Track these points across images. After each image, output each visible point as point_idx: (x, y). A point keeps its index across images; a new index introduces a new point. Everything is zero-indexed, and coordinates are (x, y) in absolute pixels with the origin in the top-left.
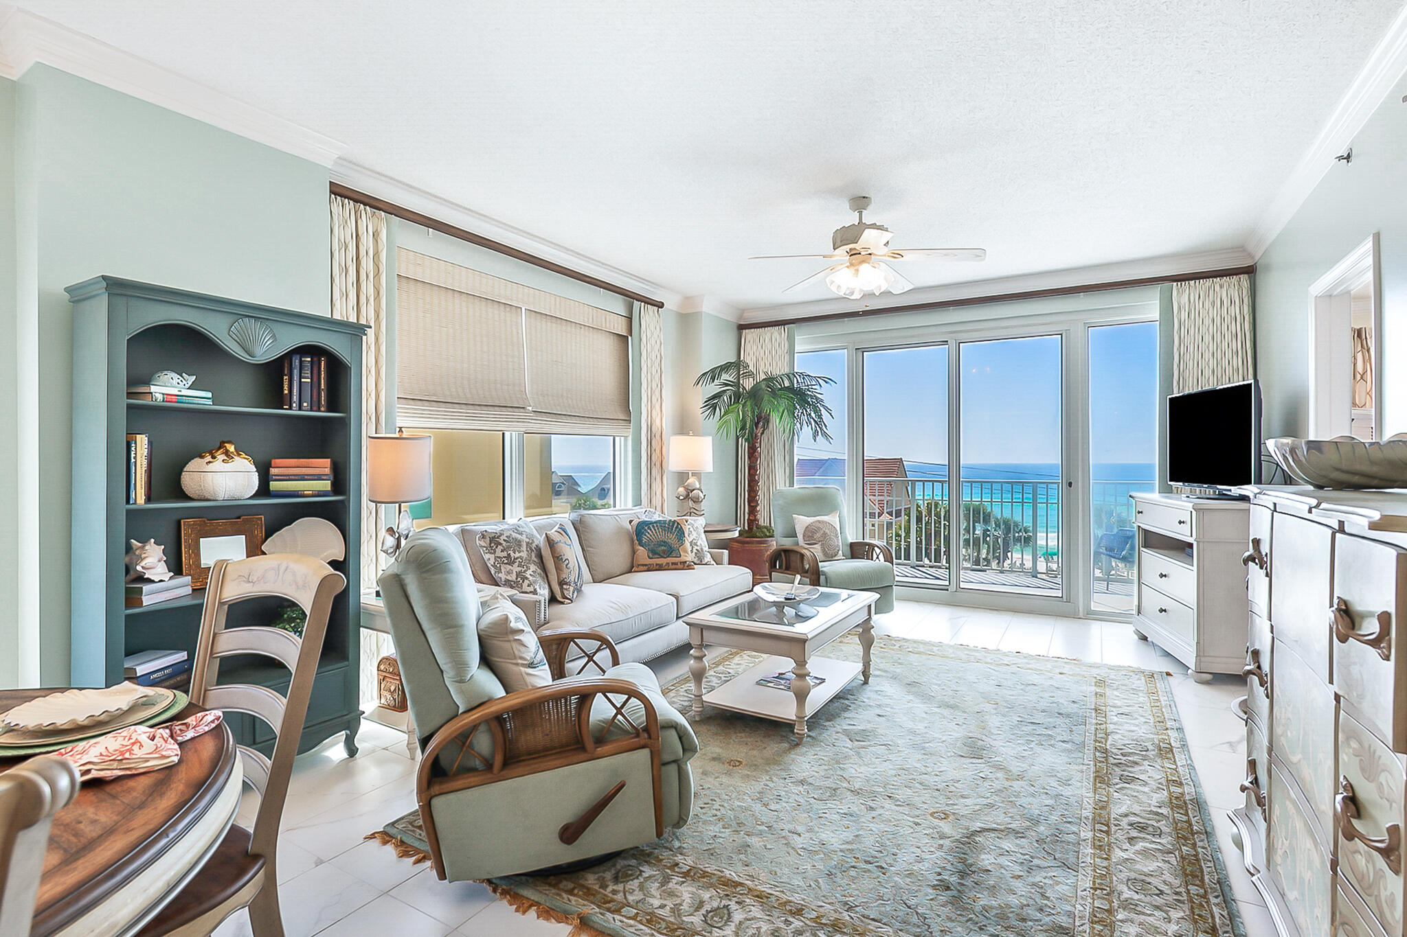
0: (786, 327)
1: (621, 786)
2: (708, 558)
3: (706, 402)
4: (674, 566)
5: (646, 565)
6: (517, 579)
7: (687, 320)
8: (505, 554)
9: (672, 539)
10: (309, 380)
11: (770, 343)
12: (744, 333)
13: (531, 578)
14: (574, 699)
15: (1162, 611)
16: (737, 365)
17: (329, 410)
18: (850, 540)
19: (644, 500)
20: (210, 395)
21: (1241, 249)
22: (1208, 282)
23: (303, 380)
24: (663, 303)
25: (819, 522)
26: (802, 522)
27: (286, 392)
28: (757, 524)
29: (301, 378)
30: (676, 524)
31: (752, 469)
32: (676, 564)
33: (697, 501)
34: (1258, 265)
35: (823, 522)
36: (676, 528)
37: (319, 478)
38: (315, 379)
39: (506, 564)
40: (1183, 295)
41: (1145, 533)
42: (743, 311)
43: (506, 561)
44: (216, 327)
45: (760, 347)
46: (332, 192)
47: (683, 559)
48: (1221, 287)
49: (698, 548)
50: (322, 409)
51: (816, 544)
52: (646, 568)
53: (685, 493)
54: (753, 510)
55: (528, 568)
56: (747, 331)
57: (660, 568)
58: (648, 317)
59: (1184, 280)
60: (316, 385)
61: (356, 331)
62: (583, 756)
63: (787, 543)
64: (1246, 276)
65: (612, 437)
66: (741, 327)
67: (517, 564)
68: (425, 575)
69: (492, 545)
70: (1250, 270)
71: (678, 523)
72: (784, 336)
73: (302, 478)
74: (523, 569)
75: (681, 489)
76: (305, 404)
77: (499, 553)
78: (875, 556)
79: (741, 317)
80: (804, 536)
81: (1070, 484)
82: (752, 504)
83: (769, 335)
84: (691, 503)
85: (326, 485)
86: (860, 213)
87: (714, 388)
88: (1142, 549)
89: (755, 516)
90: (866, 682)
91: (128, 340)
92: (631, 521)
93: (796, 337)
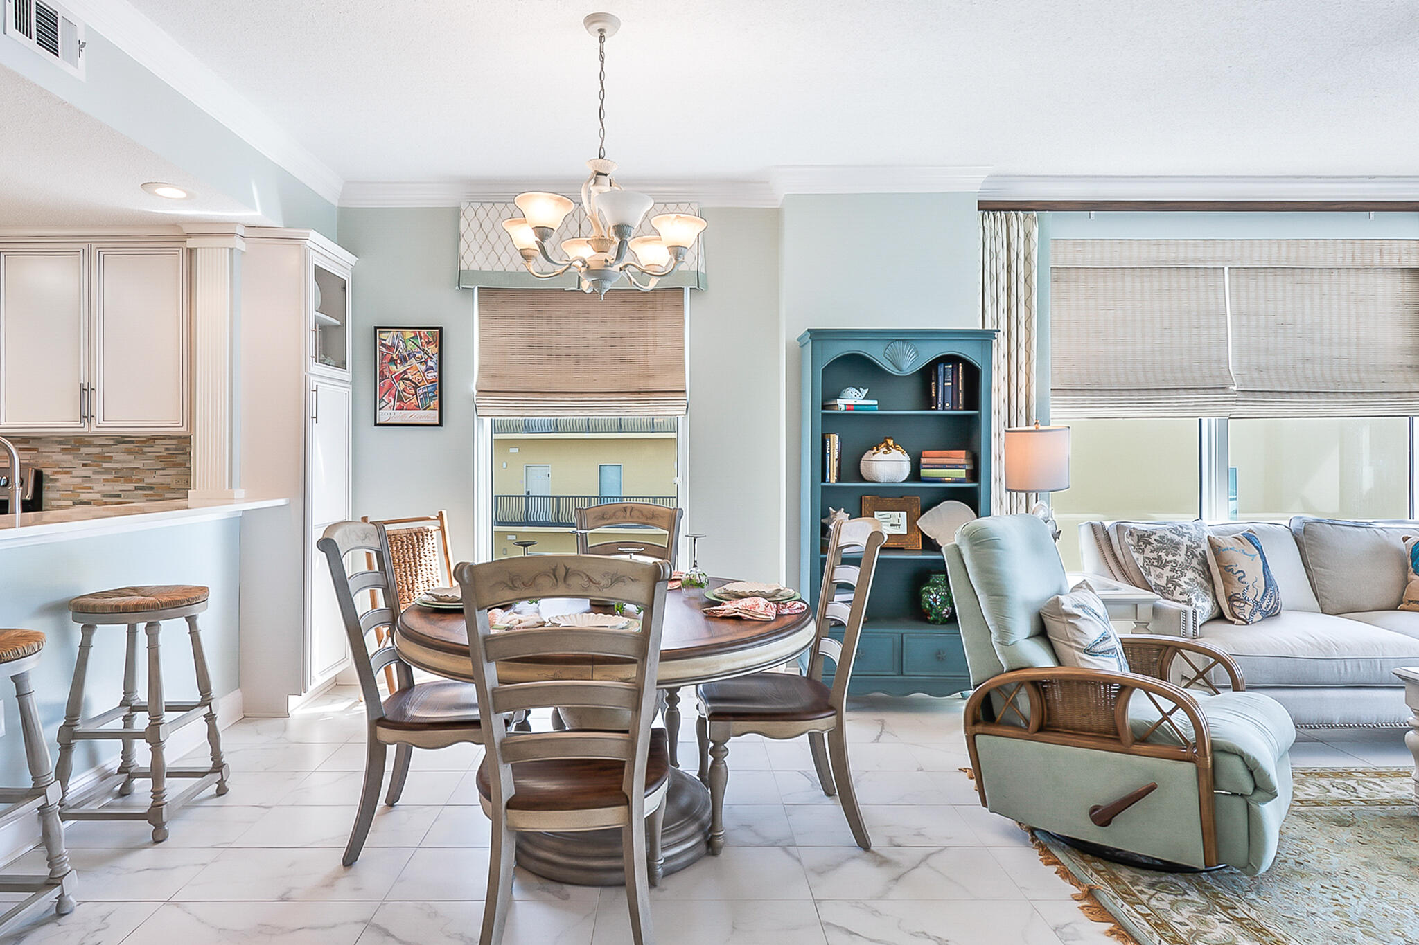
1: (1152, 788)
6: (1167, 585)
8: (1155, 555)
10: (950, 384)
13: (1185, 586)
14: (1116, 686)
17: (965, 409)
20: (876, 402)
23: (946, 384)
27: (933, 395)
29: (944, 382)
37: (956, 467)
38: (955, 383)
39: (1156, 566)
43: (1156, 564)
44: (876, 353)
46: (982, 210)
50: (960, 408)
55: (1183, 574)
60: (955, 387)
61: (985, 337)
62: (1117, 746)
67: (1169, 568)
69: (1141, 543)
73: (944, 467)
74: (1176, 575)
76: (947, 404)
77: (1147, 553)
85: (962, 473)
91: (823, 370)
92: (1405, 539)
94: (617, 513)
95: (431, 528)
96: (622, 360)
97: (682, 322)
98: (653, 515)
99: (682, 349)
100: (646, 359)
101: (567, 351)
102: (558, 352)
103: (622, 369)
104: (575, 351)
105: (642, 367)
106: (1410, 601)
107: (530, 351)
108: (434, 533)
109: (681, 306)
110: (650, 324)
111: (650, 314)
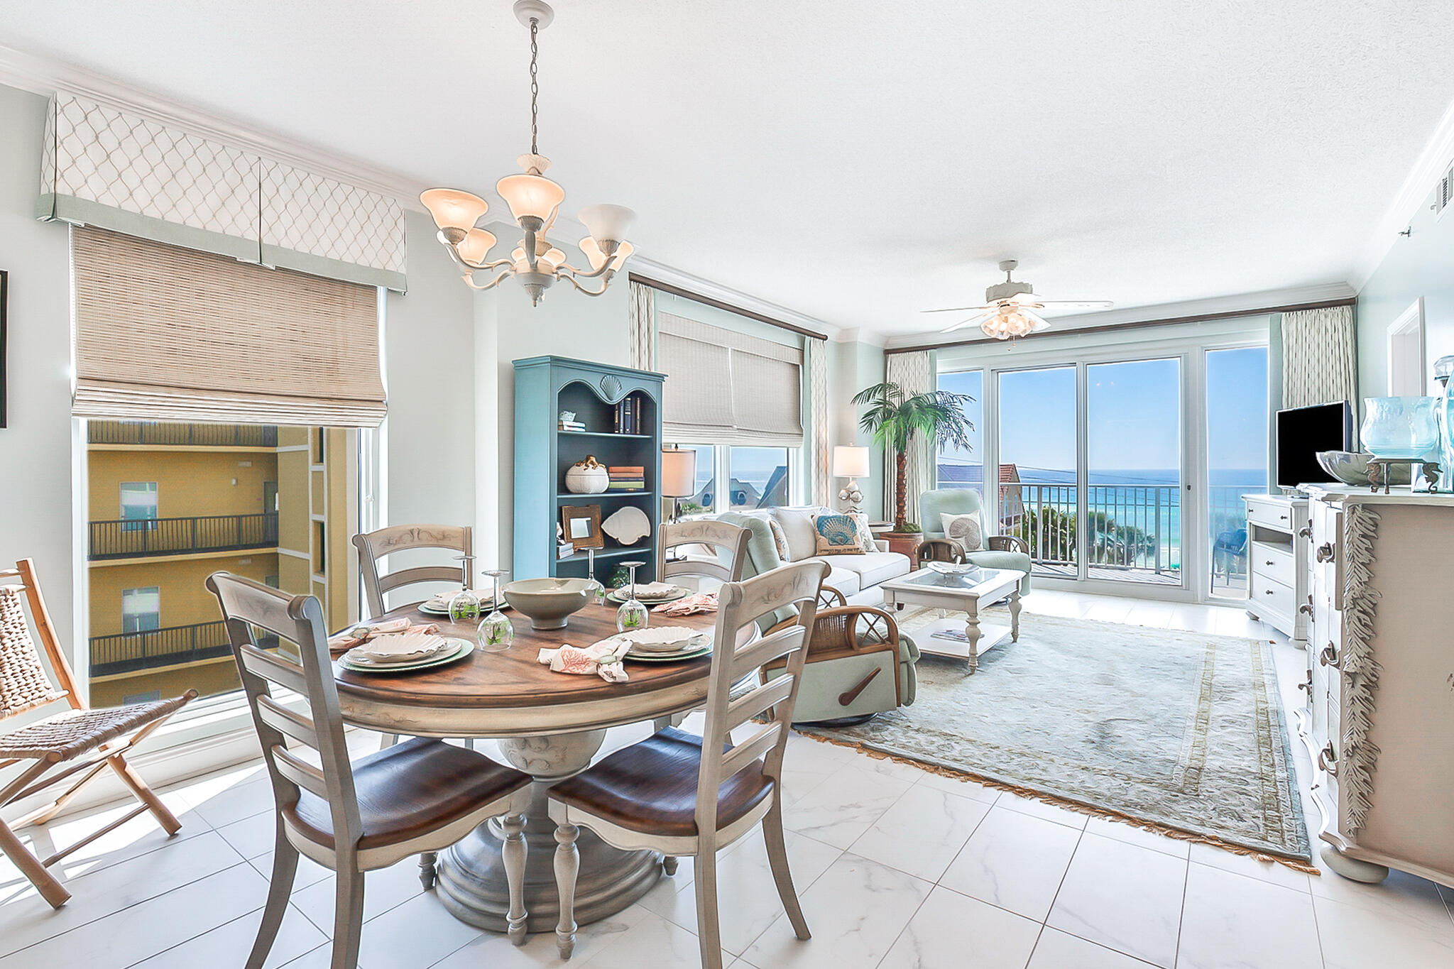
0: (928, 351)
1: (878, 671)
2: (873, 547)
3: (863, 418)
4: (849, 552)
5: (827, 550)
7: (844, 349)
9: (846, 530)
10: (629, 413)
11: (914, 366)
12: (890, 357)
14: (844, 618)
15: (1268, 592)
16: (884, 387)
17: (641, 434)
18: (990, 535)
19: (814, 501)
20: (583, 425)
21: (1344, 283)
22: (1314, 312)
23: (626, 413)
24: (827, 337)
25: (962, 518)
26: (948, 519)
27: (617, 422)
28: (905, 522)
29: (624, 412)
30: (849, 519)
31: (901, 474)
32: (851, 550)
33: (856, 501)
34: (1359, 297)
35: (966, 519)
36: (850, 521)
37: (637, 479)
38: (633, 413)
40: (1291, 323)
41: (1256, 528)
42: (889, 337)
44: (594, 382)
45: (904, 369)
46: (631, 280)
47: (856, 546)
48: (1326, 316)
49: (866, 539)
50: (638, 433)
51: (960, 537)
52: (827, 553)
53: (847, 495)
54: (901, 510)
56: (892, 355)
57: (838, 553)
58: (815, 346)
59: (1293, 311)
60: (633, 416)
61: (659, 378)
62: (852, 652)
63: (935, 536)
64: (1349, 307)
65: (786, 449)
66: (887, 352)
68: (759, 537)
70: (1352, 302)
71: (851, 518)
72: (927, 359)
73: (627, 479)
75: (843, 492)
76: (628, 430)
78: (1012, 548)
79: (886, 343)
80: (950, 530)
81: (1189, 488)
82: (900, 505)
83: (912, 358)
84: (851, 503)
85: (641, 485)
86: (1009, 273)
87: (869, 406)
88: (1253, 542)
89: (903, 515)
90: (1015, 641)
91: (559, 394)
92: (812, 516)
93: (938, 361)
94: (403, 538)
95: (12, 588)
96: (305, 359)
97: (375, 325)
98: (444, 536)
99: (376, 354)
100: (335, 361)
101: (228, 338)
102: (215, 338)
103: (306, 369)
104: (241, 340)
105: (332, 369)
106: (821, 551)
107: (170, 331)
108: (17, 595)
109: (373, 306)
110: (339, 320)
111: (339, 309)
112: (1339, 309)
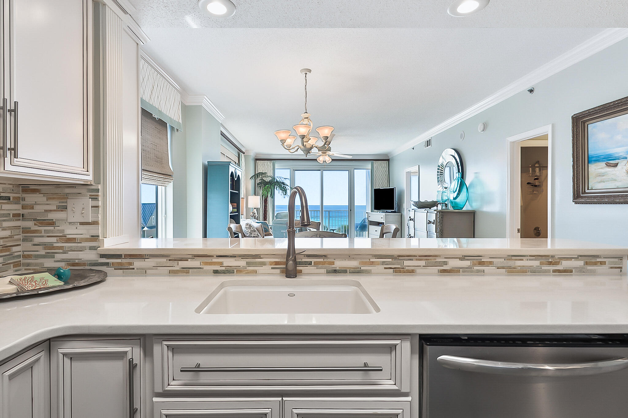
0: (272, 161)
11: (267, 166)
12: (257, 162)
16: (262, 173)
17: (236, 191)
21: (386, 155)
22: (381, 162)
24: (245, 152)
33: (256, 217)
34: (390, 159)
36: (266, 224)
37: (236, 208)
40: (376, 164)
41: (370, 222)
42: (256, 154)
45: (263, 167)
47: (270, 232)
48: (383, 163)
50: (234, 190)
58: (243, 156)
59: (376, 161)
66: (257, 160)
70: (388, 160)
72: (271, 164)
79: (256, 156)
81: (351, 210)
83: (266, 163)
84: (254, 218)
85: (237, 210)
88: (369, 226)
93: (276, 165)
100: (162, 158)
105: (161, 161)
112: (386, 162)
